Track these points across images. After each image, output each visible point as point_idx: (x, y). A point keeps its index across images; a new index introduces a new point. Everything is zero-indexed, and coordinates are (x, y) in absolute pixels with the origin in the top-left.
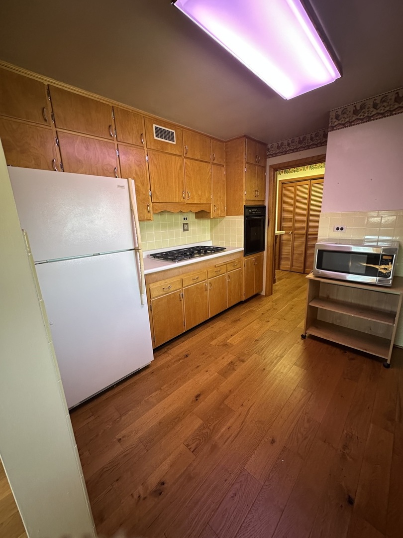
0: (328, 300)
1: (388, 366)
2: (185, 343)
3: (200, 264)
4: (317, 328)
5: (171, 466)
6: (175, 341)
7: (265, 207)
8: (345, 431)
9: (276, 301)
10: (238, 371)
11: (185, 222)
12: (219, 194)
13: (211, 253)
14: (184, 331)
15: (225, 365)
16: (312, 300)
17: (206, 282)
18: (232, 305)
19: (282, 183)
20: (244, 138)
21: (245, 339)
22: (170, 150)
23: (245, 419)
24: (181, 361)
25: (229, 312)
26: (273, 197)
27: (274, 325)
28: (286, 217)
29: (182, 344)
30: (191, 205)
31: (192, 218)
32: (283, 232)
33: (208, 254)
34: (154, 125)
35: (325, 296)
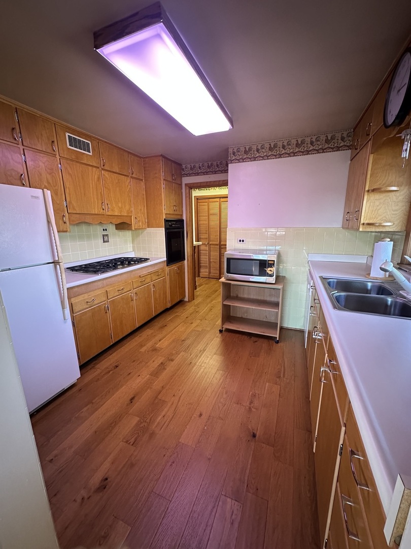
0: (237, 298)
1: (277, 342)
2: (114, 355)
3: (124, 275)
4: (230, 322)
5: (112, 463)
6: (103, 355)
7: (182, 221)
8: (251, 393)
9: (198, 305)
10: (168, 369)
11: (105, 233)
12: (140, 208)
13: (135, 264)
14: (112, 344)
15: (156, 366)
16: (225, 300)
17: (131, 293)
18: (159, 312)
19: (197, 199)
20: (161, 158)
21: (173, 341)
22: (85, 161)
23: (177, 405)
24: (111, 372)
25: (155, 320)
26: (190, 212)
27: (197, 326)
28: (203, 229)
29: (111, 357)
30: (111, 217)
31: (111, 229)
32: (200, 243)
33: (132, 265)
34: (67, 134)
35: (235, 295)
